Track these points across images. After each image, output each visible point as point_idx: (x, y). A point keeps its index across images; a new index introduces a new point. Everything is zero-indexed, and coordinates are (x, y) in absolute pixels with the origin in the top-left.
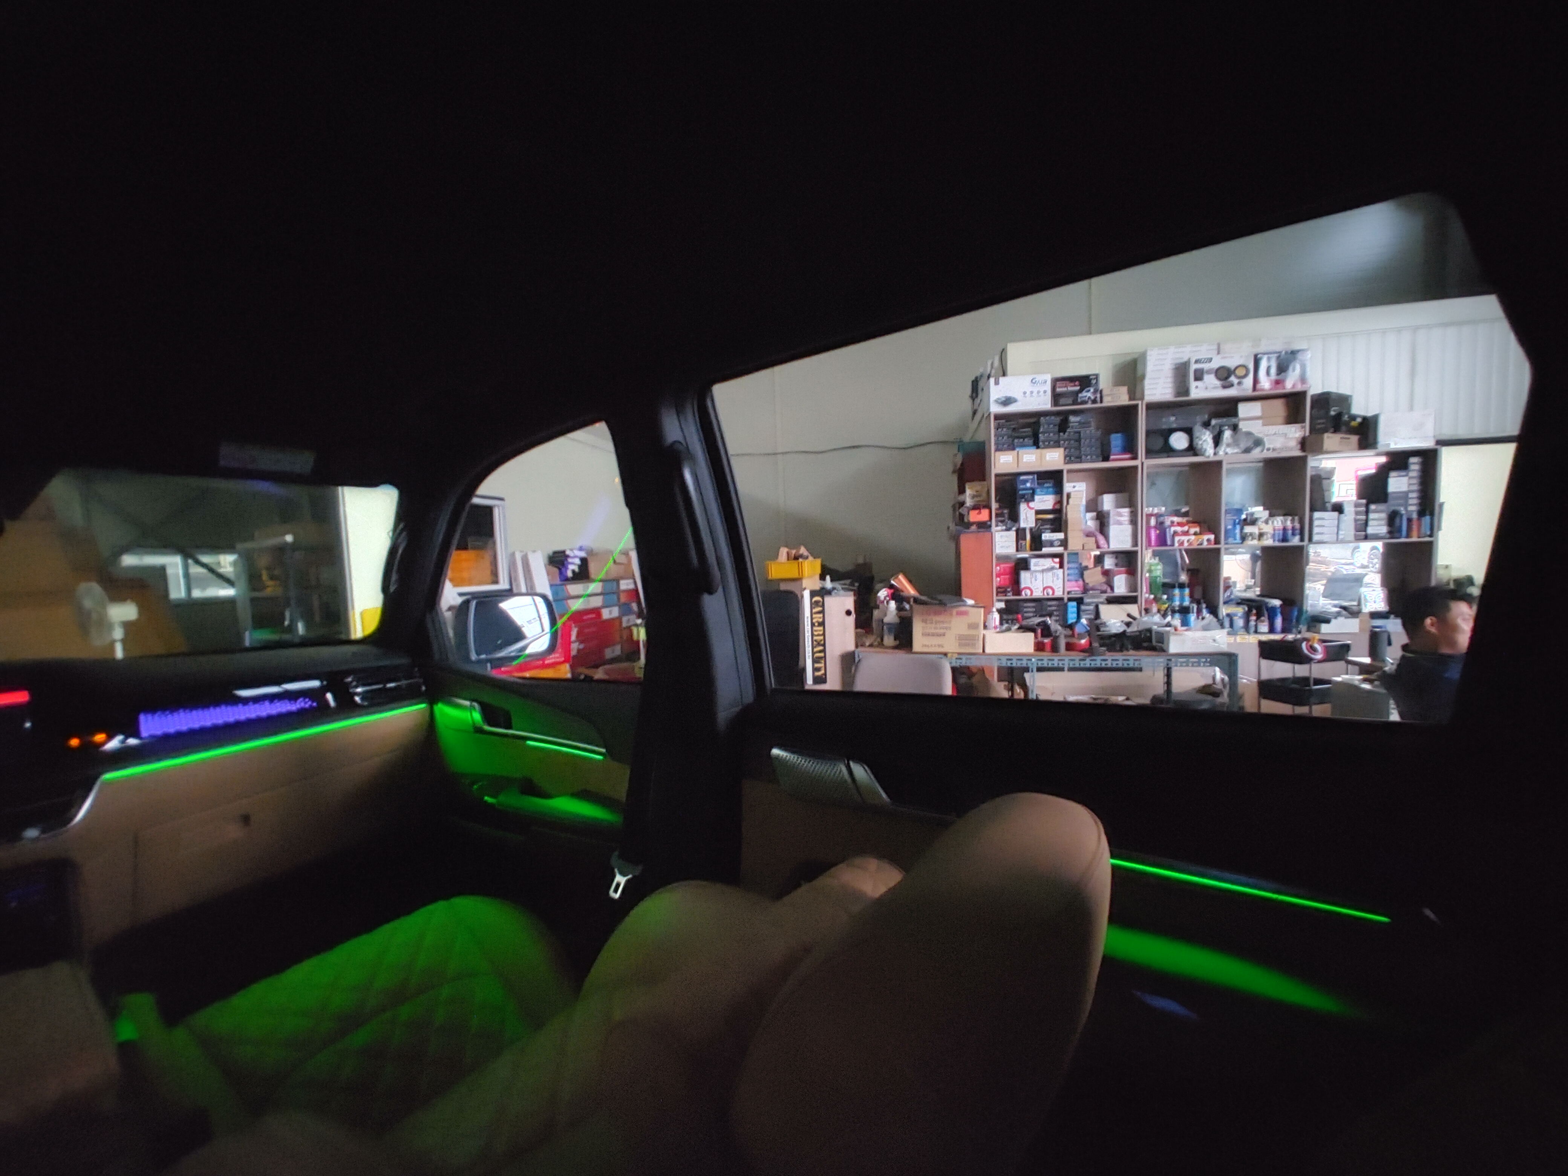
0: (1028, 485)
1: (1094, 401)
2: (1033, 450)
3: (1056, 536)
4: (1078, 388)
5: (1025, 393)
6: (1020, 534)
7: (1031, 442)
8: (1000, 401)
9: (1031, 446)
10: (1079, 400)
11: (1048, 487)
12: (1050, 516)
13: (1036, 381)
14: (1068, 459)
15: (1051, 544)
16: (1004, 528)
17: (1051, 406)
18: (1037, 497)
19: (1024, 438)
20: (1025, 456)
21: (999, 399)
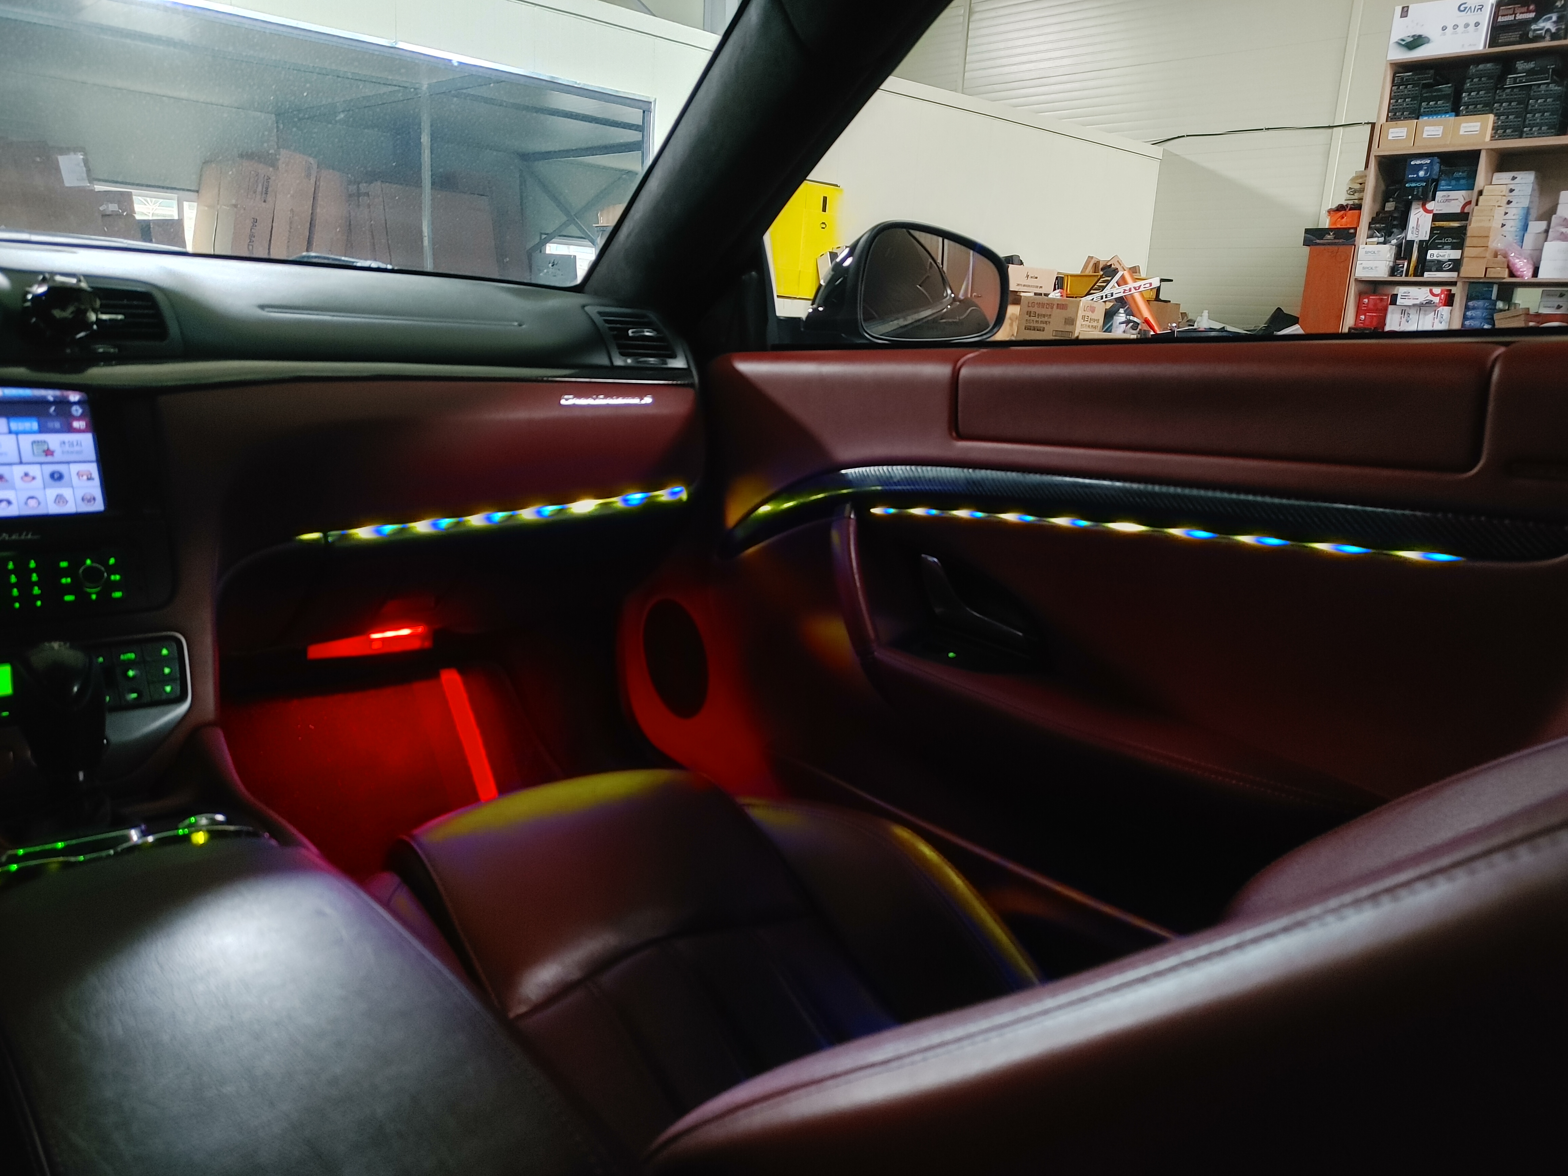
0: (1421, 174)
1: (1554, 36)
2: (1450, 119)
3: (1449, 255)
4: (1532, 15)
5: (1444, 28)
6: (1403, 251)
7: (1449, 105)
8: (1403, 43)
9: (1447, 113)
10: (1531, 35)
11: (1458, 179)
12: (1456, 224)
13: (1466, 8)
14: (1500, 131)
15: (1439, 266)
16: (1382, 240)
17: (1485, 47)
18: (1439, 194)
19: (1436, 99)
20: (1426, 128)
21: (1403, 40)
